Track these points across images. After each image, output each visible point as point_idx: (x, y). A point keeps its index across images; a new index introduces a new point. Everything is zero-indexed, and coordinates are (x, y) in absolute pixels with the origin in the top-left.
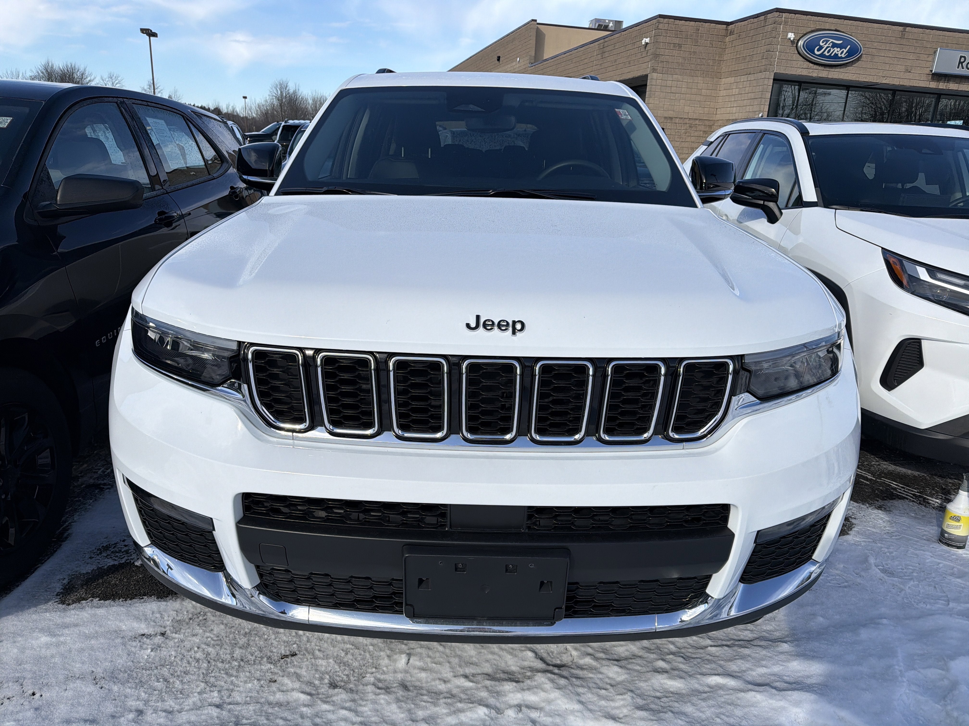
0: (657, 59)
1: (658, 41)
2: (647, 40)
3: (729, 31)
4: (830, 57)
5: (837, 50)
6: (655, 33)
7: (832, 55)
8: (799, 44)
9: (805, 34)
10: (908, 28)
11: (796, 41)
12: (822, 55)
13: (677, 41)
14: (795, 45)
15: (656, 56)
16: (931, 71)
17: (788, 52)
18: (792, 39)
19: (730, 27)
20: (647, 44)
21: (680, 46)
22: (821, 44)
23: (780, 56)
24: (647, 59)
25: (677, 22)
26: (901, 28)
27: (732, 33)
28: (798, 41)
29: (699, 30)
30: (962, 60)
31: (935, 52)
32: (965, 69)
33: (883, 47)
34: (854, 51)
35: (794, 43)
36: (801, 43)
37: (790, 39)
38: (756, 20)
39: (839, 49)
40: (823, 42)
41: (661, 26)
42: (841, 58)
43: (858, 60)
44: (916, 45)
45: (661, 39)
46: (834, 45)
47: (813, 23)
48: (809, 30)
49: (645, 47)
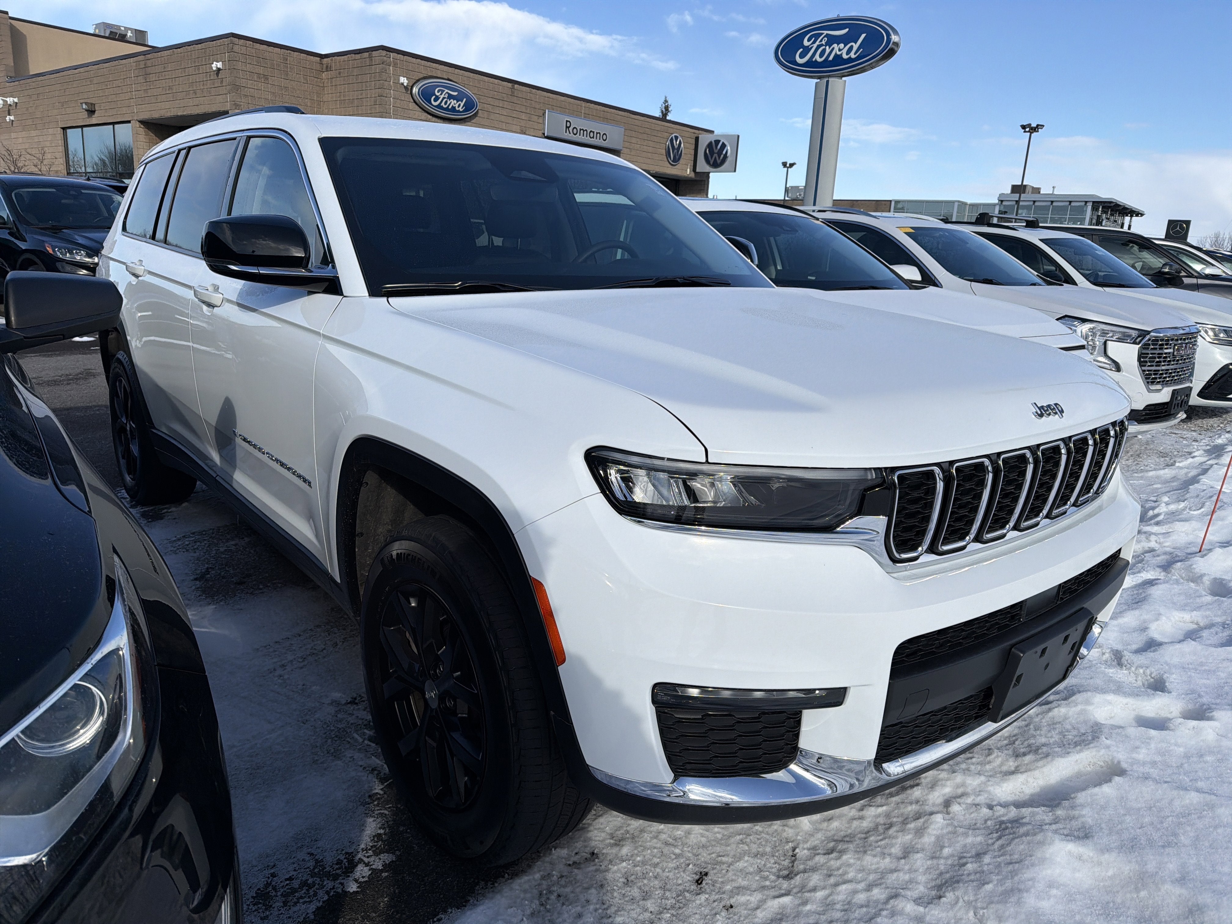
0: (239, 92)
1: (235, 67)
2: (220, 65)
3: (325, 66)
4: (447, 109)
5: (453, 102)
6: (229, 57)
7: (450, 107)
8: (414, 91)
9: (418, 81)
10: (516, 86)
11: (410, 88)
12: (439, 106)
13: (261, 70)
14: (409, 92)
15: (236, 88)
16: (544, 134)
17: (403, 99)
18: (405, 84)
19: (325, 60)
20: (219, 70)
21: (266, 77)
22: (437, 94)
23: (395, 103)
24: (223, 90)
25: (257, 46)
26: (510, 85)
27: (328, 68)
28: (412, 87)
29: (287, 60)
30: (568, 124)
31: (544, 114)
32: (572, 134)
33: (497, 103)
34: (470, 105)
35: (408, 89)
36: (415, 90)
37: (402, 84)
38: (358, 56)
39: (455, 101)
40: (438, 92)
41: (236, 48)
42: (459, 111)
43: (476, 115)
44: (525, 104)
45: (240, 66)
46: (450, 97)
47: (425, 69)
48: (422, 76)
49: (217, 74)
